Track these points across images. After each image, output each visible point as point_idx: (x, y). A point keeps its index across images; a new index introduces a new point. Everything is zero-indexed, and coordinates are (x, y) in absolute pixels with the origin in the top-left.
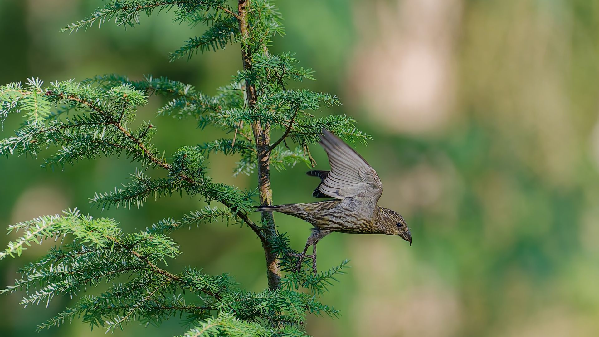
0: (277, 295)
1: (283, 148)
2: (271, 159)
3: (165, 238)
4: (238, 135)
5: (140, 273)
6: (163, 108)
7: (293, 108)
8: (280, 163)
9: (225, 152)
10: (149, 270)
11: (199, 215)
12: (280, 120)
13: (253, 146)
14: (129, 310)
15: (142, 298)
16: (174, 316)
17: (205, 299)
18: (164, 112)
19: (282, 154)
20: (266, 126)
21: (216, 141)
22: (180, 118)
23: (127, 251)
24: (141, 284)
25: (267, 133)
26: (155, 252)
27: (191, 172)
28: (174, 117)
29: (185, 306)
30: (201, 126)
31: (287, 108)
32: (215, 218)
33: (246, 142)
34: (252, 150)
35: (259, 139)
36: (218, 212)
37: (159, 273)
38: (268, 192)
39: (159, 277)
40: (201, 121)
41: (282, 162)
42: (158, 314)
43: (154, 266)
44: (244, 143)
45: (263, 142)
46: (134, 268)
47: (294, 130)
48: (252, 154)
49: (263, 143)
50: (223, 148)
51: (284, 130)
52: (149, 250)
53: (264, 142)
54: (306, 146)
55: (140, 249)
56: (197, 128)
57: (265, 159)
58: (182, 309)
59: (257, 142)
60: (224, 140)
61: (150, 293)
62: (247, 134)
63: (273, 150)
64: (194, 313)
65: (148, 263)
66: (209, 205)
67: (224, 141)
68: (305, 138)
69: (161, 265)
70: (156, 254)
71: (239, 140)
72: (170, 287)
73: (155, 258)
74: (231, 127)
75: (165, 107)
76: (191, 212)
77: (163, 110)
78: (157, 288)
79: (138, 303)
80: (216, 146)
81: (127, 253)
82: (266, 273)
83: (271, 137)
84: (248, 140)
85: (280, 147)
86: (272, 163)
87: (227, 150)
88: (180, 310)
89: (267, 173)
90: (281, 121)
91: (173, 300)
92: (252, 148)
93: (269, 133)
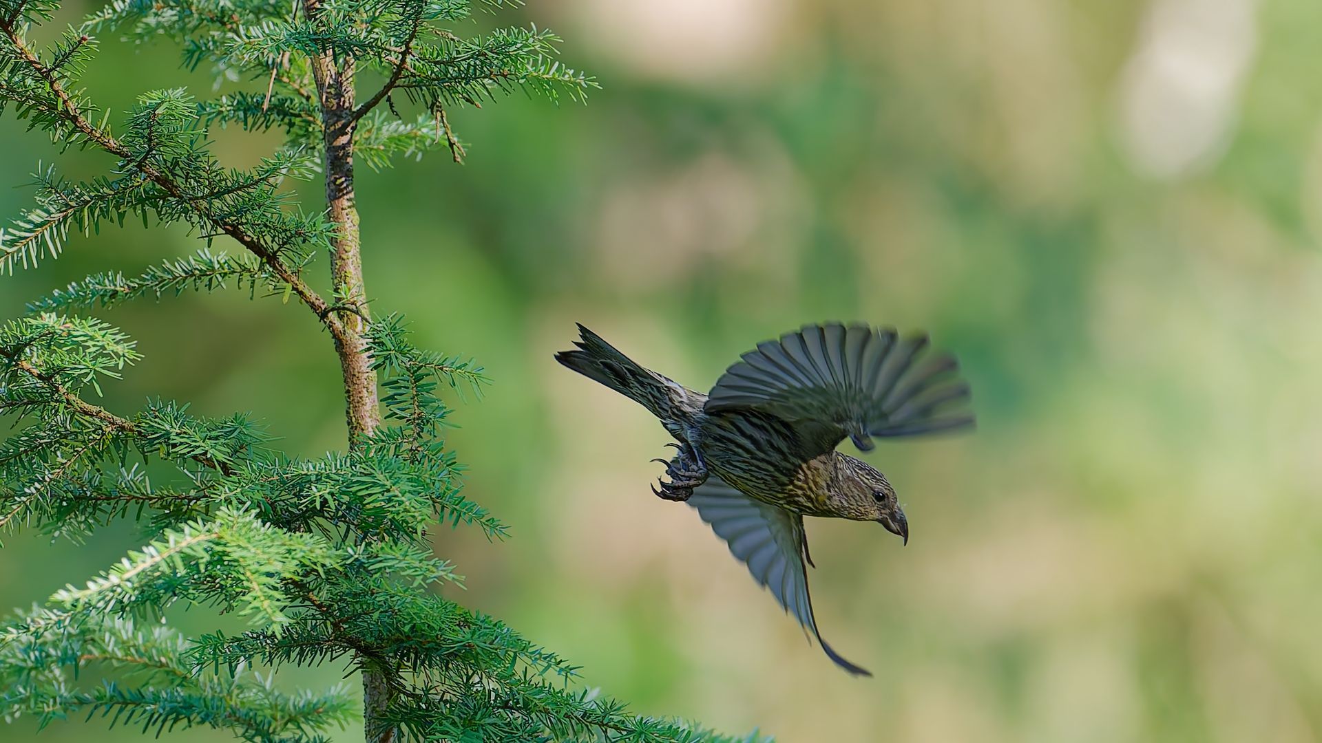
0: (356, 467)
1: (385, 114)
2: (356, 142)
3: (99, 326)
4: (278, 84)
5: (39, 414)
6: (99, 13)
7: (409, 18)
8: (377, 150)
9: (246, 124)
10: (62, 406)
11: (183, 270)
12: (379, 48)
13: (314, 110)
14: (16, 500)
15: (47, 472)
16: (123, 517)
17: (197, 475)
18: (100, 25)
19: (385, 128)
20: (346, 62)
21: (224, 99)
22: (138, 42)
23: (7, 362)
24: (42, 441)
25: (347, 79)
26: (73, 364)
27: (169, 164)
28: (124, 39)
29: (149, 492)
30: (189, 62)
31: (394, 17)
32: (220, 279)
33: (296, 101)
34: (311, 119)
35: (327, 93)
36: (229, 265)
37: (86, 413)
38: (349, 221)
39: (87, 424)
40: (188, 51)
41: (382, 148)
42: (83, 513)
43: (72, 398)
44: (291, 103)
45: (337, 101)
46: (25, 404)
47: (412, 70)
48: (310, 129)
49: (338, 104)
50: (241, 114)
51: (386, 73)
52: (61, 358)
53: (340, 100)
54: (441, 112)
55: (38, 358)
56: (179, 68)
57: (343, 140)
58: (143, 500)
59: (324, 100)
60: (245, 95)
61: (64, 461)
62: (299, 81)
63: (361, 121)
64: (172, 508)
65: (57, 391)
66: (209, 246)
67: (244, 98)
68: (439, 92)
69: (87, 394)
70: (75, 368)
71: (279, 97)
72: (112, 447)
73: (73, 378)
74: (260, 64)
75: (103, 12)
76: (164, 260)
77: (98, 19)
78: (80, 449)
79: (37, 485)
80: (223, 109)
81: (8, 366)
82: (345, 414)
83: (355, 88)
84: (303, 95)
85: (379, 114)
86: (360, 150)
87: (250, 120)
88: (137, 503)
89: (348, 174)
90: (380, 50)
91: (121, 479)
92: (310, 116)
93: (351, 79)
